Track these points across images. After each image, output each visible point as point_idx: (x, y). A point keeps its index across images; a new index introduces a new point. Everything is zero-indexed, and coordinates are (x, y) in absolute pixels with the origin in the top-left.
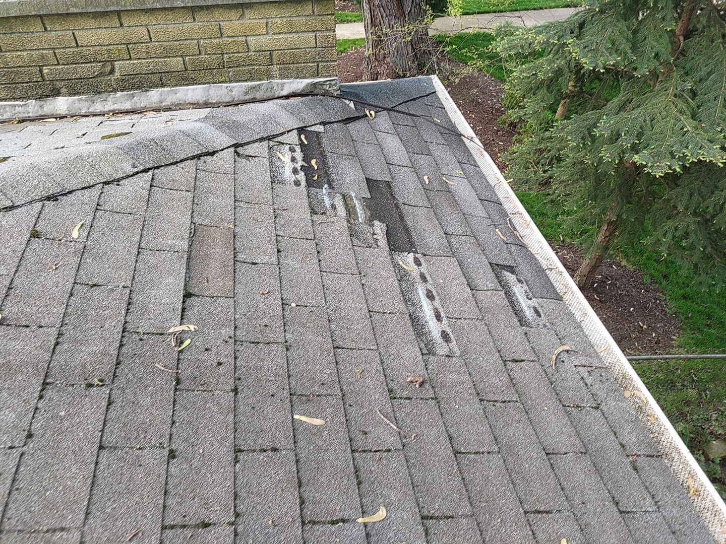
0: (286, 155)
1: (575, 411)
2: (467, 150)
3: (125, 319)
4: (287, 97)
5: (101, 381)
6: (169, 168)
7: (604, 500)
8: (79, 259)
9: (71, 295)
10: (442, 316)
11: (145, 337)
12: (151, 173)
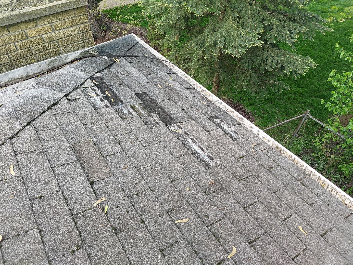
0: (92, 93)
1: (272, 170)
2: (167, 67)
3: (69, 209)
4: (71, 62)
5: (78, 246)
6: (39, 118)
7: (302, 203)
8: (24, 186)
9: (32, 207)
10: (204, 149)
11: (84, 213)
12: (31, 124)
